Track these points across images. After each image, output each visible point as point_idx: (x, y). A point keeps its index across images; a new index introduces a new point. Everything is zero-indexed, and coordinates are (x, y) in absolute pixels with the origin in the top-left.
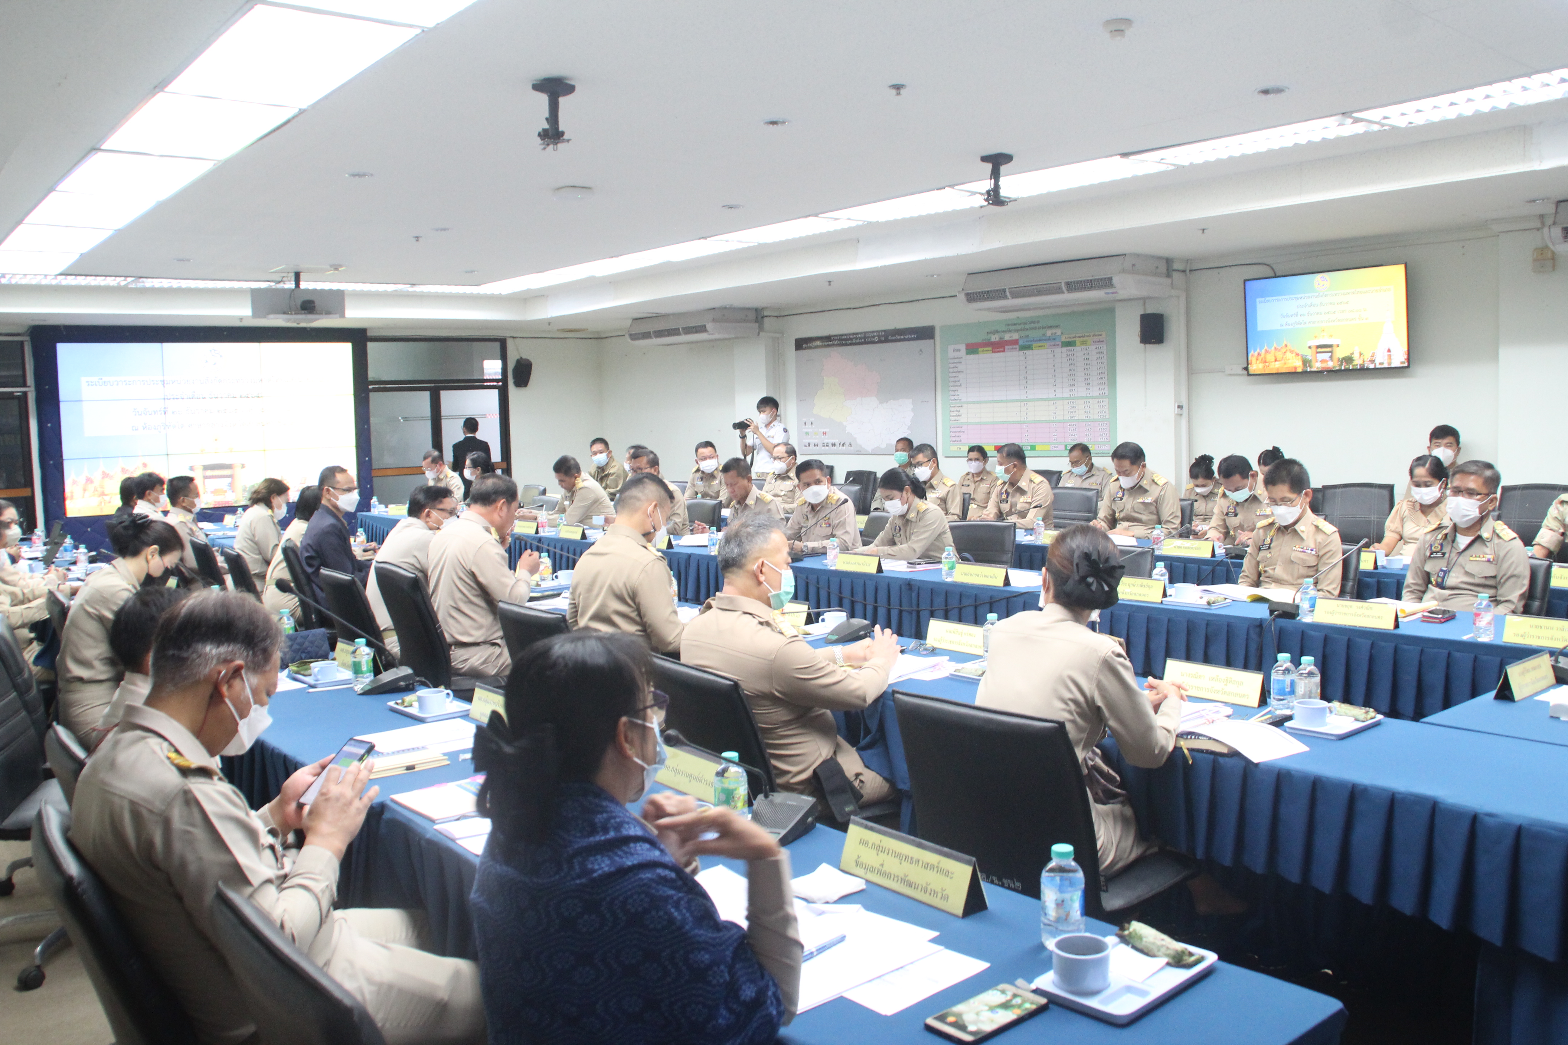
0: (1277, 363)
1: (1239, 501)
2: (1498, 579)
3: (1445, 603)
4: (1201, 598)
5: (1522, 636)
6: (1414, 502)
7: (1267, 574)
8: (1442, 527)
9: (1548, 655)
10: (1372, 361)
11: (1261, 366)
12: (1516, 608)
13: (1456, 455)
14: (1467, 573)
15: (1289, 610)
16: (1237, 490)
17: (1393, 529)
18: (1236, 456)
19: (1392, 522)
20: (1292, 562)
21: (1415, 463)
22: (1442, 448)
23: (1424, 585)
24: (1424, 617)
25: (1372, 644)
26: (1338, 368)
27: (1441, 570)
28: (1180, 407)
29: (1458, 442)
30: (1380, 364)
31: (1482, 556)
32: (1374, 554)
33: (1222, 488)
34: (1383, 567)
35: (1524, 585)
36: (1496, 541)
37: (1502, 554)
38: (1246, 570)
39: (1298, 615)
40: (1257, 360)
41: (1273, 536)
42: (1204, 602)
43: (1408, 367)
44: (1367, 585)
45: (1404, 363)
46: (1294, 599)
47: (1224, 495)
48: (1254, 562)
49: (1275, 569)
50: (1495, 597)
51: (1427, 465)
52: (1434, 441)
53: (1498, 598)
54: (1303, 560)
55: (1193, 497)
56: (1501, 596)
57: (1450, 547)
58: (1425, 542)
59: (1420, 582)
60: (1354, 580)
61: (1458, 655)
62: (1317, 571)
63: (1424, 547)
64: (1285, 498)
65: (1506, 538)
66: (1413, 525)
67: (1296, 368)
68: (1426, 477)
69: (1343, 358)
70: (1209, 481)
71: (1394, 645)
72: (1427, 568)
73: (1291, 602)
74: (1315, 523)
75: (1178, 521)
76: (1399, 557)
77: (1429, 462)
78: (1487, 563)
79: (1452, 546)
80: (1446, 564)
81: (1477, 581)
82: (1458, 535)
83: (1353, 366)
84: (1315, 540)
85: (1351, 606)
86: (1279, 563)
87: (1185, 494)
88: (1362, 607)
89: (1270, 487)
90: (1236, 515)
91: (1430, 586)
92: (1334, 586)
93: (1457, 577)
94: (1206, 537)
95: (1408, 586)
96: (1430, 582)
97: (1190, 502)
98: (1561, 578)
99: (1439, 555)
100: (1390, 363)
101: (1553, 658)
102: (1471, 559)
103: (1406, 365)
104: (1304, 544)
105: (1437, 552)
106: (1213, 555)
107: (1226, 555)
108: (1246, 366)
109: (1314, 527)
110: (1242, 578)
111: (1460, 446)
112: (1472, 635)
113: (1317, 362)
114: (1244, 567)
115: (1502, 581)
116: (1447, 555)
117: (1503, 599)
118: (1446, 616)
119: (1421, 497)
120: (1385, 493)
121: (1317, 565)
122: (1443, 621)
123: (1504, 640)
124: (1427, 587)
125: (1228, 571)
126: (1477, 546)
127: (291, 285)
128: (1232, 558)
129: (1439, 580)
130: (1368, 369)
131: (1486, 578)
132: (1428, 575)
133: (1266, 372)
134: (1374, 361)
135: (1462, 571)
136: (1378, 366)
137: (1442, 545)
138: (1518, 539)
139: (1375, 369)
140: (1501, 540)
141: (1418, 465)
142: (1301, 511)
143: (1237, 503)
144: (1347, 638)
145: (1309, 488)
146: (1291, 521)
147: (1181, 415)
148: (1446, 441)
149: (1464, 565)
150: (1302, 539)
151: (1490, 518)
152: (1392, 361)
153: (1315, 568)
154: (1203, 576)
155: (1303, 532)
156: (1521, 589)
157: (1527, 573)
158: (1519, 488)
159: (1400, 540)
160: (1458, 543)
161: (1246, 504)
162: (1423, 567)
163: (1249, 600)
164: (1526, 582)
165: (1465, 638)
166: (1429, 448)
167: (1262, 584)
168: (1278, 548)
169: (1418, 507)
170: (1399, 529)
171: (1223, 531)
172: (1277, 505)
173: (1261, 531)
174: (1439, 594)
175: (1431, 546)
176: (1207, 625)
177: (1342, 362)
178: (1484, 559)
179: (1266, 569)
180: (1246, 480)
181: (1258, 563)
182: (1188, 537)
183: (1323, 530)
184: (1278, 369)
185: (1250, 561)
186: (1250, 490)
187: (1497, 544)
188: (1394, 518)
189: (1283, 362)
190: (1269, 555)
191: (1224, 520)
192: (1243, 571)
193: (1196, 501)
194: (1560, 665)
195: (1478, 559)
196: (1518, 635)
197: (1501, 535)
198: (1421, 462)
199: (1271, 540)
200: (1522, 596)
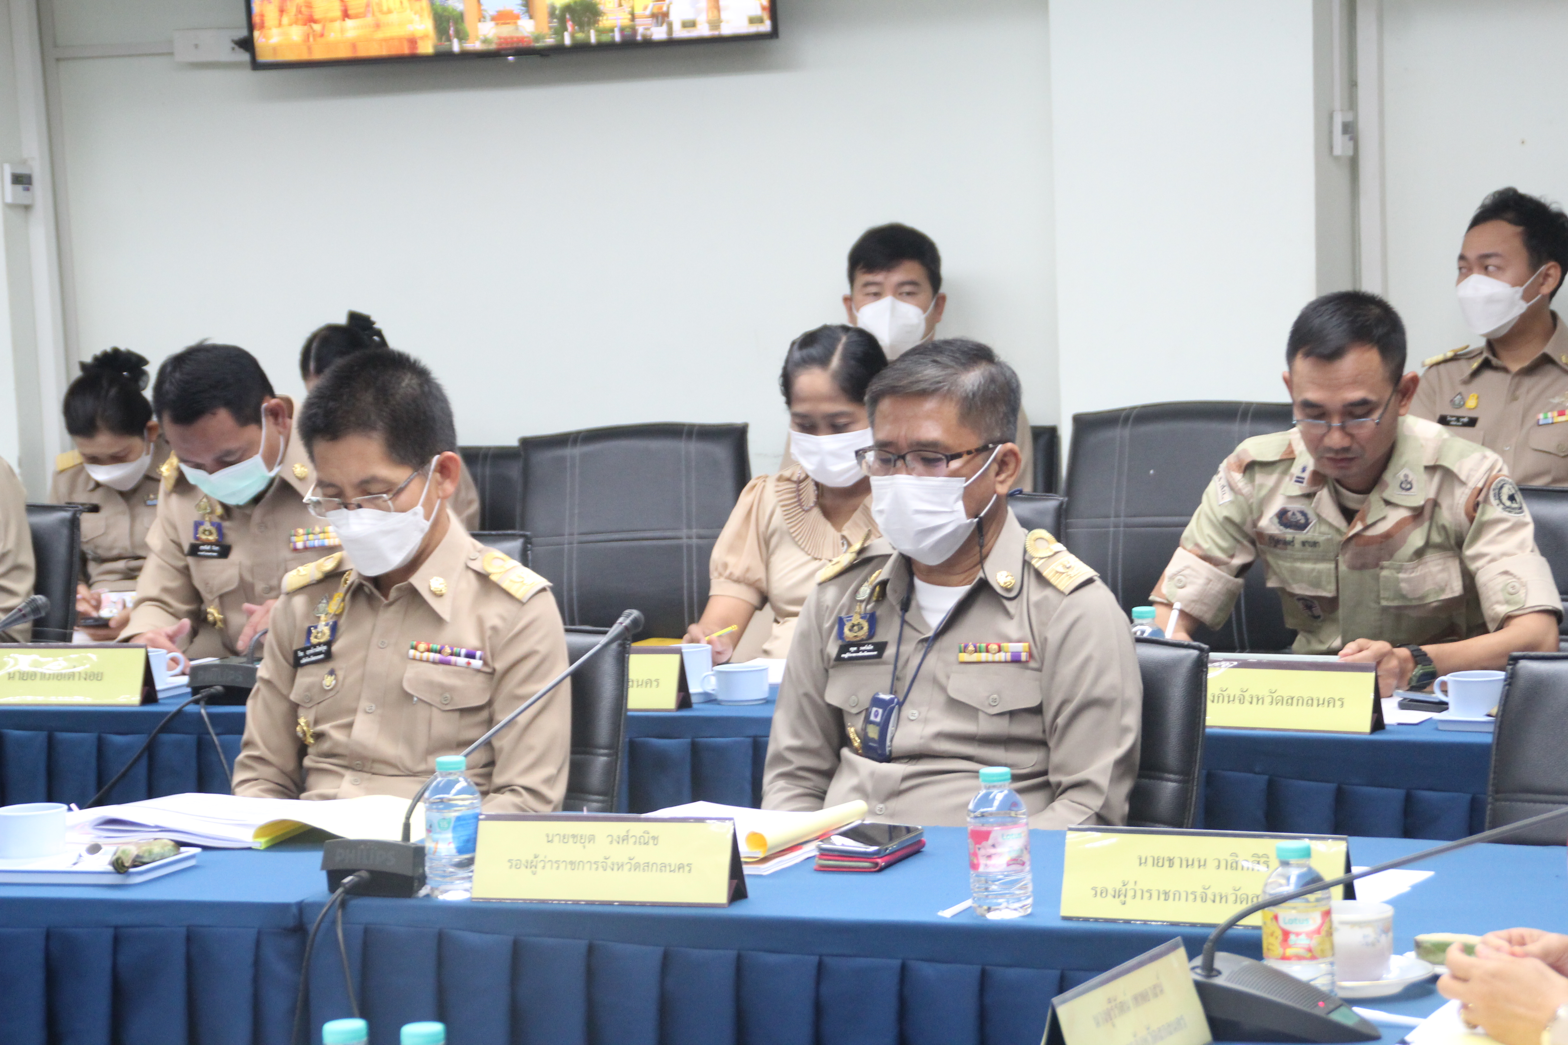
0: (349, 23)
1: (231, 501)
2: (1049, 714)
3: (896, 804)
4: (95, 849)
5: (1117, 894)
6: (799, 482)
7: (325, 746)
8: (869, 560)
9: (1182, 952)
10: (661, 17)
11: (296, 33)
12: (1106, 805)
13: (932, 321)
14: (955, 706)
15: (392, 865)
16: (223, 462)
17: (738, 573)
18: (215, 348)
19: (732, 549)
20: (408, 696)
21: (797, 355)
22: (887, 302)
23: (827, 752)
24: (825, 853)
25: (666, 957)
26: (550, 41)
27: (877, 702)
28: (21, 180)
29: (935, 280)
30: (685, 25)
31: (994, 647)
32: (676, 658)
33: (174, 460)
34: (709, 699)
35: (1125, 730)
36: (1034, 593)
37: (1054, 635)
38: (258, 740)
39: (422, 880)
40: (282, 11)
41: (338, 616)
42: (102, 862)
43: (774, 33)
44: (661, 761)
45: (761, 21)
46: (407, 828)
47: (182, 485)
48: (280, 708)
49: (350, 726)
50: (1045, 773)
51: (836, 361)
52: (863, 278)
53: (1053, 778)
54: (444, 688)
55: (82, 497)
56: (1059, 769)
57: (897, 622)
58: (820, 609)
59: (815, 742)
60: (612, 746)
61: (927, 970)
62: (490, 722)
63: (820, 628)
64: (373, 480)
65: (1065, 584)
66: (799, 557)
67: (413, 41)
68: (829, 399)
69: (567, 8)
70: (136, 442)
71: (732, 954)
72: (834, 696)
73: (396, 836)
74: (476, 566)
75: (24, 584)
76: (760, 662)
77: (840, 349)
78: (1013, 669)
79: (904, 622)
80: (887, 681)
81: (985, 726)
82: (918, 582)
83: (600, 32)
84: (480, 622)
85: (592, 839)
86: (364, 704)
87: (55, 487)
88: (625, 839)
89: (321, 446)
90: (225, 552)
91: (845, 752)
92: (548, 770)
93: (926, 721)
94: (124, 634)
95: (780, 759)
96: (845, 741)
97: (67, 515)
98: (1242, 701)
99: (867, 650)
100: (715, 24)
101: (1198, 961)
102: (964, 657)
103: (766, 26)
104: (445, 637)
105: (859, 644)
106: (149, 693)
107: (195, 690)
108: (243, 33)
109: (472, 576)
110: (245, 766)
111: (944, 289)
112: (968, 903)
113: (482, 18)
114: (252, 730)
115: (1061, 721)
116: (890, 652)
117: (1066, 780)
118: (893, 846)
119: (821, 466)
120: (721, 452)
121: (490, 703)
122: (882, 862)
123: (1065, 912)
124: (838, 757)
125: (203, 746)
126: (977, 615)
128: (212, 700)
129: (873, 733)
130: (648, 44)
131: (1012, 714)
132: (838, 715)
133: (319, 55)
134: (666, 15)
135: (941, 699)
136: (680, 33)
137: (872, 619)
138: (1099, 582)
139: (671, 43)
140: (1048, 592)
141: (807, 362)
142: (426, 525)
143: (227, 508)
144: (583, 944)
145: (452, 447)
146: (396, 559)
147: (27, 208)
148: (897, 276)
149: (942, 678)
150: (438, 620)
151: (1011, 524)
152: (724, 15)
153: (484, 715)
154: (116, 769)
155: (439, 596)
156: (1118, 745)
157: (1134, 692)
158: (1126, 419)
159: (760, 607)
160: (919, 608)
161: (257, 513)
162: (822, 695)
163: (261, 843)
164: (1133, 719)
165: (947, 914)
166: (847, 300)
167: (312, 779)
168: (359, 656)
169: (810, 494)
170: (759, 573)
171: (185, 608)
172: (347, 506)
173: (299, 602)
174: (872, 774)
175: (841, 622)
176: (117, 940)
177: (562, 21)
178: (1001, 656)
179: (323, 727)
180: (252, 429)
181: (294, 708)
182: (65, 638)
183: (505, 585)
184: (354, 46)
185: (267, 707)
186: (270, 460)
187: (1038, 605)
188: (740, 536)
189: (369, 20)
190: (329, 681)
191: (186, 572)
192: (248, 744)
193: (95, 509)
194: (1219, 981)
195: (983, 656)
196: (1104, 892)
197: (1046, 573)
198: (815, 351)
199: (334, 629)
200: (1123, 763)
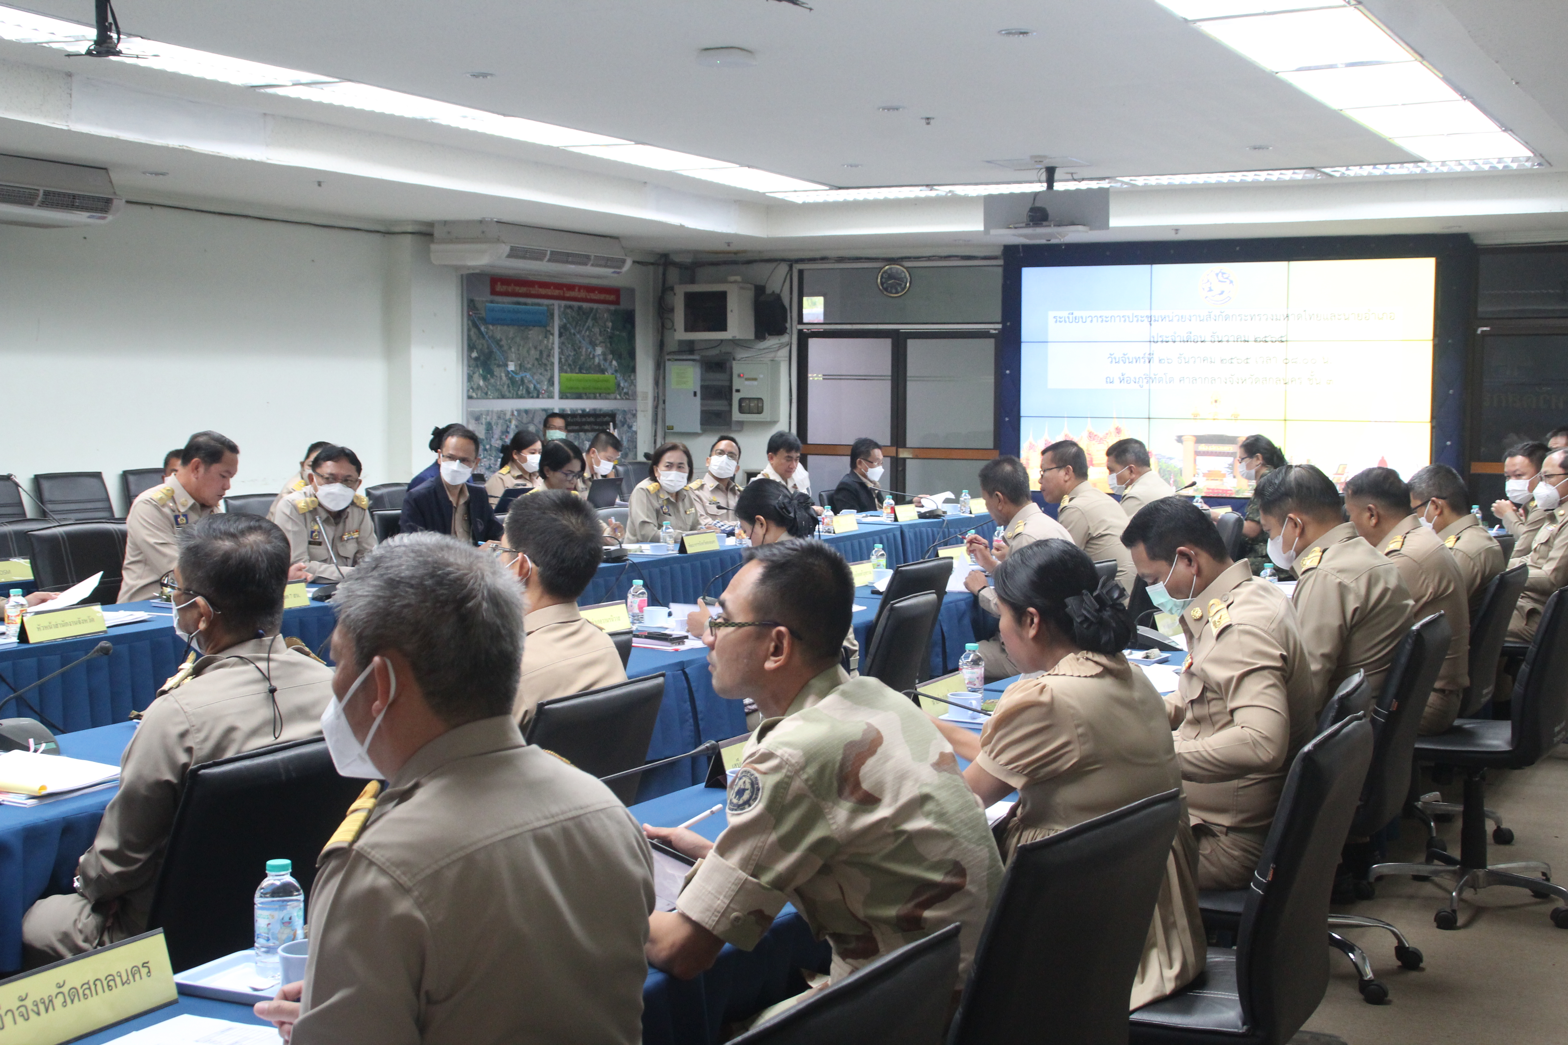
127: (1042, 187)
